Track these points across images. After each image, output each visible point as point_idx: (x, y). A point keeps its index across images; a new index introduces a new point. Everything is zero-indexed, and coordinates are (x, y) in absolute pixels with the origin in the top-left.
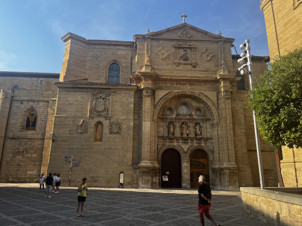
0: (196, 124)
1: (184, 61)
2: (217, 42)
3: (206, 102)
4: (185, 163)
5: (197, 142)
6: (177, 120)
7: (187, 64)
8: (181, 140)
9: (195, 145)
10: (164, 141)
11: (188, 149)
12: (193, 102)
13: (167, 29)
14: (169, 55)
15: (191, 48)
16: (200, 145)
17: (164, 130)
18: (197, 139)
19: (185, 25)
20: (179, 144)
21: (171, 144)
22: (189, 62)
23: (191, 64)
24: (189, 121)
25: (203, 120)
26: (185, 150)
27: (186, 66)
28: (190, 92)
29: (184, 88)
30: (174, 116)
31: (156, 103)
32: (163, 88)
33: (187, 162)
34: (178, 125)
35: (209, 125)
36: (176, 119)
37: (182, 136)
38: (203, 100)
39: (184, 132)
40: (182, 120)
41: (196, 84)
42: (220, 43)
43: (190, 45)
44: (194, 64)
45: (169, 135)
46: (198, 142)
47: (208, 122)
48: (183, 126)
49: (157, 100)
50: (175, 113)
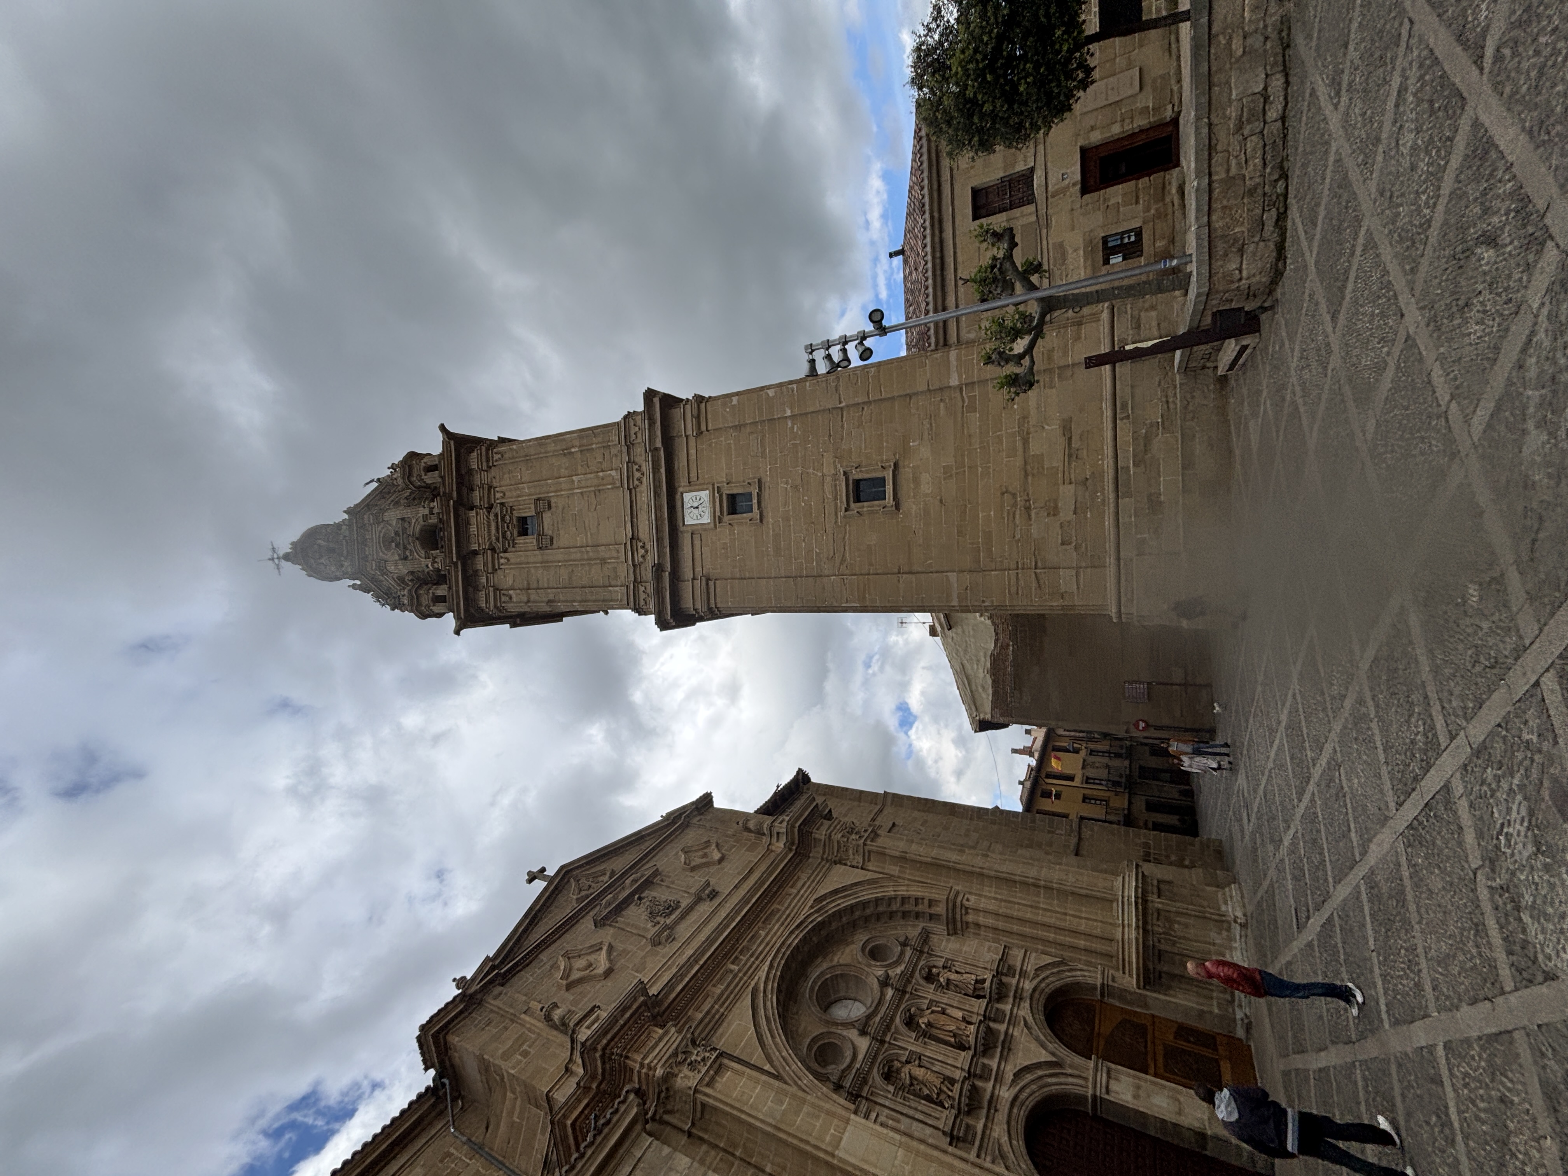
0: (930, 978)
1: (671, 914)
2: (686, 825)
3: (857, 904)
4: (1114, 1086)
5: (1011, 1000)
6: (887, 1039)
7: (690, 909)
8: (992, 1057)
9: (1024, 1011)
10: (977, 1143)
11: (1043, 1046)
12: (836, 960)
13: (526, 916)
14: (611, 948)
15: (648, 883)
16: (1027, 994)
17: (921, 1117)
18: (1001, 997)
19: (567, 872)
20: (1009, 1076)
21: (1001, 1116)
22: (684, 903)
23: (699, 899)
24: (907, 996)
25: (921, 952)
26: (1044, 1056)
27: (693, 917)
28: (792, 932)
29: (767, 944)
30: (863, 1044)
31: (767, 1067)
32: (718, 1011)
33: (1109, 1077)
34: (909, 1043)
35: (948, 941)
36: (882, 1042)
37: (969, 1048)
38: (845, 909)
39: (952, 1028)
40: (892, 1019)
41: (775, 906)
42: (695, 821)
43: (636, 881)
44: (703, 890)
45: (952, 1107)
46: (1012, 994)
47: (934, 939)
48: (923, 1021)
49: (758, 1057)
50: (853, 1034)
